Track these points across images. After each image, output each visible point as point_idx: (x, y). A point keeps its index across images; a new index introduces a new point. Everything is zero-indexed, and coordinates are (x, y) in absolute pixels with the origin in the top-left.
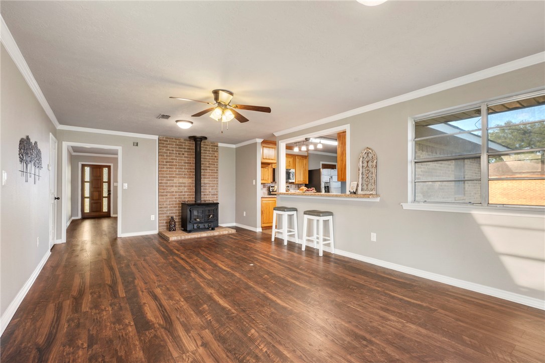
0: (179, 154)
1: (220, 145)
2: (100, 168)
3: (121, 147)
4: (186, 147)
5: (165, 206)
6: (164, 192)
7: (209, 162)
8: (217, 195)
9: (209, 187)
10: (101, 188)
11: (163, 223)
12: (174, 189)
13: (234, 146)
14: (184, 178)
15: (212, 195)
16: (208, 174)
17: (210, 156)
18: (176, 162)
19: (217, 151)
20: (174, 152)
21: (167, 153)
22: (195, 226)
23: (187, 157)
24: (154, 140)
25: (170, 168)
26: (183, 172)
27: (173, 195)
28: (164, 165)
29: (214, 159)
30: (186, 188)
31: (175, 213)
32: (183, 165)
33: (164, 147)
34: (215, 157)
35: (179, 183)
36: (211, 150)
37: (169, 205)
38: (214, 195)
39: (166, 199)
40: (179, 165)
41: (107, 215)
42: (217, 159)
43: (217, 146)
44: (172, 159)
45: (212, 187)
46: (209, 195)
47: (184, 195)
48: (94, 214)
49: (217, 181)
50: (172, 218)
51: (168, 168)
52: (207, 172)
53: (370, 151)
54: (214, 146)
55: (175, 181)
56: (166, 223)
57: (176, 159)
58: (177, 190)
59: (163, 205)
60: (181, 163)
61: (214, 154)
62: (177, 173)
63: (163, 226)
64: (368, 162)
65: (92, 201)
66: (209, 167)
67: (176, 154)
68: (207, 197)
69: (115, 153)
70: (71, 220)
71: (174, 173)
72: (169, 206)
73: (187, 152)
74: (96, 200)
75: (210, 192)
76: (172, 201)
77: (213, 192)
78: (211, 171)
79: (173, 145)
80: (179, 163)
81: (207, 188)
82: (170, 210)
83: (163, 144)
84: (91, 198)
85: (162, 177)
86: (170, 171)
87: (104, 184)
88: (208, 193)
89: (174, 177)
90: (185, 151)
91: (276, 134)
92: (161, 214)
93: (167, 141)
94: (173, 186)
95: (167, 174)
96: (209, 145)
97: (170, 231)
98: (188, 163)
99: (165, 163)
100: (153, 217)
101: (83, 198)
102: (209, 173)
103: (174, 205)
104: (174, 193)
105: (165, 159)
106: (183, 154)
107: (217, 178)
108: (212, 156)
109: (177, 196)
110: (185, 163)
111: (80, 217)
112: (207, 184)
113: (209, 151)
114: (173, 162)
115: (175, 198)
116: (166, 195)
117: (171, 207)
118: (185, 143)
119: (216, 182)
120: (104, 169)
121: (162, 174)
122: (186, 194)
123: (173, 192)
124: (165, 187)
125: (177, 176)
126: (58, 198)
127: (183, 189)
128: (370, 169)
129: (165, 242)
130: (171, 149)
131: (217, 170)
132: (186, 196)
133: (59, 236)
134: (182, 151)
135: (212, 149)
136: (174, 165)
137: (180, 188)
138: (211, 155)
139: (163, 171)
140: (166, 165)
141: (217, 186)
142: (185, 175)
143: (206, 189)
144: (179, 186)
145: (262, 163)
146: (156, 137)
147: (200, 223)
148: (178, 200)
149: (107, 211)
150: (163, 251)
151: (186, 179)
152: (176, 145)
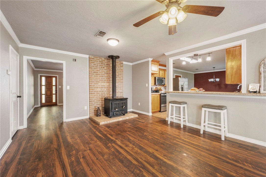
0: (101, 67)
2: (51, 78)
3: (65, 62)
4: (105, 63)
5: (93, 100)
6: (92, 92)
7: (118, 73)
8: (123, 92)
9: (118, 88)
10: (51, 89)
11: (92, 111)
13: (131, 64)
14: (104, 82)
15: (120, 93)
17: (119, 69)
18: (100, 72)
19: (122, 67)
20: (99, 66)
21: (94, 67)
22: (115, 113)
23: (106, 70)
24: (86, 58)
25: (96, 76)
26: (104, 78)
27: (98, 93)
28: (92, 74)
29: (121, 71)
30: (105, 89)
31: (99, 105)
32: (103, 75)
33: (93, 62)
34: (122, 70)
35: (101, 86)
36: (119, 65)
38: (121, 93)
39: (94, 96)
40: (101, 75)
41: (55, 104)
42: (123, 71)
43: (123, 64)
44: (97, 71)
45: (120, 88)
46: (118, 93)
47: (104, 93)
48: (47, 104)
50: (99, 108)
51: (95, 76)
54: (121, 63)
55: (99, 85)
56: (94, 111)
57: (100, 71)
58: (101, 90)
59: (92, 99)
60: (103, 73)
61: (121, 68)
62: (100, 79)
63: (92, 113)
65: (47, 97)
66: (118, 76)
67: (100, 67)
70: (34, 108)
71: (99, 79)
72: (95, 100)
73: (106, 66)
74: (49, 96)
75: (119, 91)
76: (98, 97)
78: (119, 79)
79: (98, 61)
80: (101, 73)
82: (96, 103)
83: (92, 60)
84: (46, 94)
85: (91, 82)
86: (96, 78)
87: (53, 86)
89: (98, 82)
90: (105, 66)
92: (91, 105)
93: (94, 59)
94: (98, 88)
95: (94, 80)
96: (118, 63)
97: (97, 116)
98: (106, 73)
99: (93, 73)
100: (86, 108)
101: (41, 94)
102: (118, 79)
103: (99, 100)
104: (99, 92)
105: (93, 70)
106: (104, 68)
107: (123, 83)
108: (120, 70)
109: (101, 94)
110: (105, 73)
111: (39, 105)
112: (117, 86)
113: (118, 66)
114: (98, 72)
115: (99, 95)
116: (94, 94)
117: (97, 101)
118: (105, 61)
119: (122, 85)
120: (53, 78)
121: (91, 80)
122: (106, 92)
123: (98, 91)
124: (93, 89)
125: (100, 81)
126: (20, 97)
129: (97, 126)
130: (96, 64)
131: (123, 78)
132: (106, 94)
133: (21, 124)
134: (103, 66)
136: (99, 74)
137: (102, 89)
139: (92, 78)
140: (94, 74)
141: (123, 88)
142: (105, 80)
144: (102, 88)
145: (152, 73)
146: (87, 56)
147: (117, 111)
148: (101, 96)
149: (55, 102)
150: (100, 137)
151: (106, 83)
152: (99, 62)
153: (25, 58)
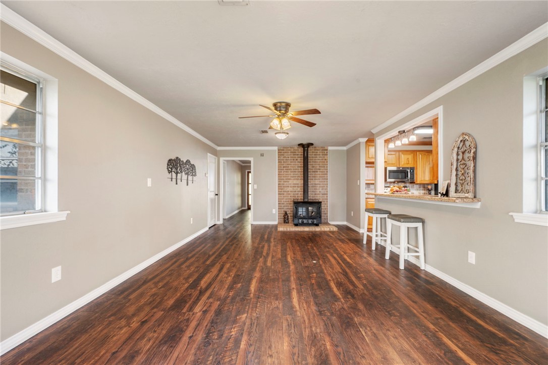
0: (293, 160)
1: (330, 148)
3: (253, 158)
6: (282, 192)
7: (319, 164)
8: (327, 194)
9: (319, 187)
12: (290, 189)
13: (345, 148)
14: (298, 179)
15: (322, 194)
16: (318, 176)
17: (320, 160)
18: (291, 167)
19: (327, 155)
20: (290, 159)
21: (284, 160)
22: (300, 221)
24: (275, 151)
25: (286, 172)
26: (297, 174)
27: (289, 194)
29: (324, 162)
30: (299, 188)
31: (290, 209)
32: (296, 169)
33: (282, 155)
34: (325, 160)
35: (293, 184)
37: (286, 202)
38: (324, 194)
39: (284, 197)
42: (327, 162)
43: (327, 150)
44: (288, 164)
45: (322, 187)
46: (320, 194)
47: (298, 194)
49: (327, 182)
50: (287, 213)
51: (284, 172)
52: (317, 174)
53: (467, 137)
54: (325, 150)
55: (290, 183)
56: (282, 216)
57: (291, 164)
58: (292, 190)
59: (282, 201)
60: (295, 167)
61: (324, 157)
62: (292, 175)
63: (281, 219)
64: (463, 153)
66: (319, 169)
68: (317, 197)
69: (249, 162)
71: (290, 176)
75: (320, 192)
76: (289, 199)
77: (323, 191)
78: (321, 173)
79: (288, 153)
80: (293, 167)
81: (318, 188)
82: (286, 206)
83: (282, 152)
85: (281, 179)
86: (286, 174)
88: (318, 193)
89: (289, 179)
90: (298, 157)
91: (374, 131)
92: (280, 209)
93: (284, 150)
94: (288, 187)
95: (284, 177)
96: (320, 150)
97: (283, 223)
100: (274, 211)
104: (290, 193)
105: (282, 165)
106: (297, 160)
107: (327, 179)
108: (322, 160)
109: (292, 195)
110: (297, 167)
111: (246, 208)
112: (317, 184)
113: (320, 155)
114: (288, 167)
115: (290, 196)
116: (284, 194)
117: (287, 204)
119: (325, 183)
122: (299, 193)
123: (289, 191)
124: (283, 188)
125: (292, 178)
126: (217, 195)
127: (297, 189)
128: (467, 163)
129: (275, 231)
130: (287, 156)
131: (327, 172)
134: (295, 157)
135: (322, 152)
136: (289, 169)
138: (321, 158)
139: (282, 174)
140: (283, 169)
141: (327, 187)
142: (298, 177)
143: (316, 189)
144: (294, 187)
145: (367, 163)
146: (276, 148)
147: (304, 218)
152: (291, 152)
153: (222, 159)
